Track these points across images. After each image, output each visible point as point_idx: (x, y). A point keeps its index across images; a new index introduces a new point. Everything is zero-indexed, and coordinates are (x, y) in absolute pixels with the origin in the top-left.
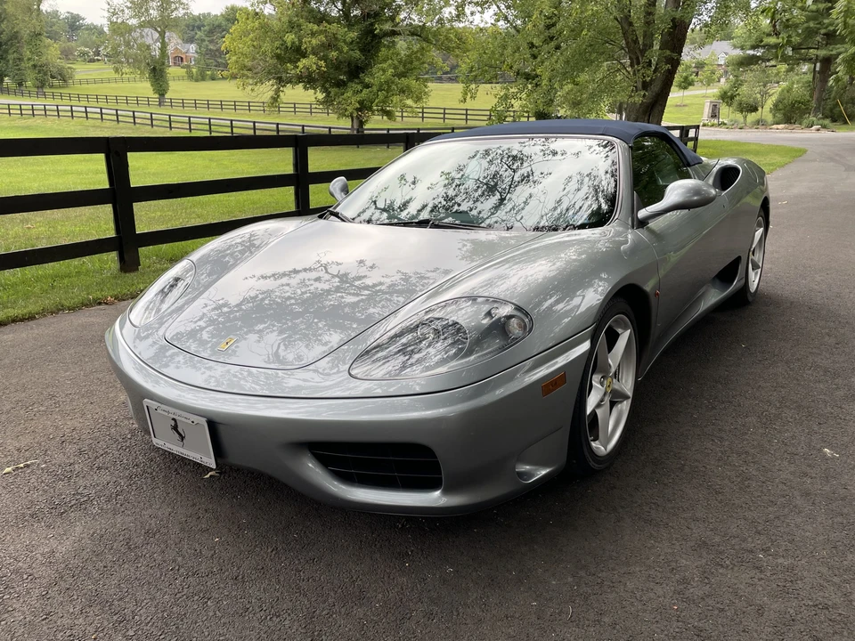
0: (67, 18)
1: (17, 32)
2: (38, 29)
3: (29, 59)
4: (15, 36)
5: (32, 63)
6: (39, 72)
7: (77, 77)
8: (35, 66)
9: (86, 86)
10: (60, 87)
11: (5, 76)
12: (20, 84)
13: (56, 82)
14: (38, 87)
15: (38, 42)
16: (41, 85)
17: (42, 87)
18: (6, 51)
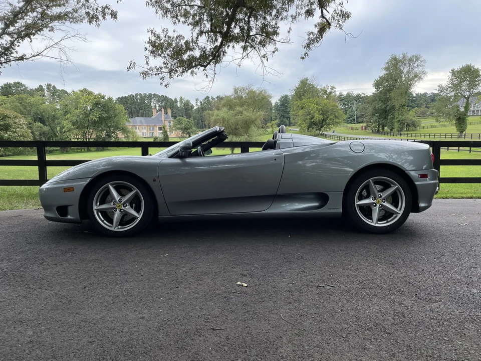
0: (431, 96)
1: (394, 106)
2: (404, 103)
3: (397, 118)
4: (393, 107)
5: (398, 120)
6: (401, 124)
7: (422, 125)
8: (399, 121)
9: (427, 129)
10: (412, 130)
11: (386, 126)
12: (391, 130)
13: (410, 128)
14: (399, 131)
15: (403, 109)
16: (401, 130)
17: (401, 131)
18: (388, 115)
